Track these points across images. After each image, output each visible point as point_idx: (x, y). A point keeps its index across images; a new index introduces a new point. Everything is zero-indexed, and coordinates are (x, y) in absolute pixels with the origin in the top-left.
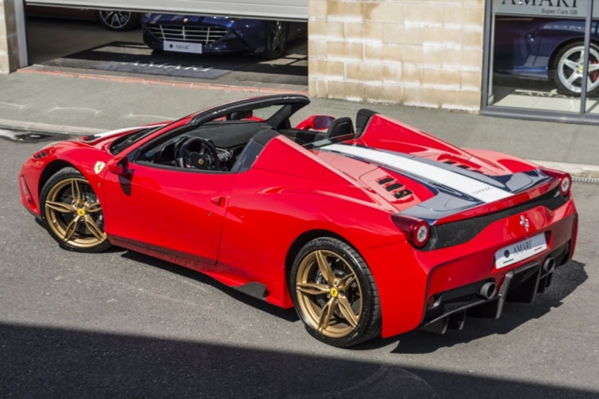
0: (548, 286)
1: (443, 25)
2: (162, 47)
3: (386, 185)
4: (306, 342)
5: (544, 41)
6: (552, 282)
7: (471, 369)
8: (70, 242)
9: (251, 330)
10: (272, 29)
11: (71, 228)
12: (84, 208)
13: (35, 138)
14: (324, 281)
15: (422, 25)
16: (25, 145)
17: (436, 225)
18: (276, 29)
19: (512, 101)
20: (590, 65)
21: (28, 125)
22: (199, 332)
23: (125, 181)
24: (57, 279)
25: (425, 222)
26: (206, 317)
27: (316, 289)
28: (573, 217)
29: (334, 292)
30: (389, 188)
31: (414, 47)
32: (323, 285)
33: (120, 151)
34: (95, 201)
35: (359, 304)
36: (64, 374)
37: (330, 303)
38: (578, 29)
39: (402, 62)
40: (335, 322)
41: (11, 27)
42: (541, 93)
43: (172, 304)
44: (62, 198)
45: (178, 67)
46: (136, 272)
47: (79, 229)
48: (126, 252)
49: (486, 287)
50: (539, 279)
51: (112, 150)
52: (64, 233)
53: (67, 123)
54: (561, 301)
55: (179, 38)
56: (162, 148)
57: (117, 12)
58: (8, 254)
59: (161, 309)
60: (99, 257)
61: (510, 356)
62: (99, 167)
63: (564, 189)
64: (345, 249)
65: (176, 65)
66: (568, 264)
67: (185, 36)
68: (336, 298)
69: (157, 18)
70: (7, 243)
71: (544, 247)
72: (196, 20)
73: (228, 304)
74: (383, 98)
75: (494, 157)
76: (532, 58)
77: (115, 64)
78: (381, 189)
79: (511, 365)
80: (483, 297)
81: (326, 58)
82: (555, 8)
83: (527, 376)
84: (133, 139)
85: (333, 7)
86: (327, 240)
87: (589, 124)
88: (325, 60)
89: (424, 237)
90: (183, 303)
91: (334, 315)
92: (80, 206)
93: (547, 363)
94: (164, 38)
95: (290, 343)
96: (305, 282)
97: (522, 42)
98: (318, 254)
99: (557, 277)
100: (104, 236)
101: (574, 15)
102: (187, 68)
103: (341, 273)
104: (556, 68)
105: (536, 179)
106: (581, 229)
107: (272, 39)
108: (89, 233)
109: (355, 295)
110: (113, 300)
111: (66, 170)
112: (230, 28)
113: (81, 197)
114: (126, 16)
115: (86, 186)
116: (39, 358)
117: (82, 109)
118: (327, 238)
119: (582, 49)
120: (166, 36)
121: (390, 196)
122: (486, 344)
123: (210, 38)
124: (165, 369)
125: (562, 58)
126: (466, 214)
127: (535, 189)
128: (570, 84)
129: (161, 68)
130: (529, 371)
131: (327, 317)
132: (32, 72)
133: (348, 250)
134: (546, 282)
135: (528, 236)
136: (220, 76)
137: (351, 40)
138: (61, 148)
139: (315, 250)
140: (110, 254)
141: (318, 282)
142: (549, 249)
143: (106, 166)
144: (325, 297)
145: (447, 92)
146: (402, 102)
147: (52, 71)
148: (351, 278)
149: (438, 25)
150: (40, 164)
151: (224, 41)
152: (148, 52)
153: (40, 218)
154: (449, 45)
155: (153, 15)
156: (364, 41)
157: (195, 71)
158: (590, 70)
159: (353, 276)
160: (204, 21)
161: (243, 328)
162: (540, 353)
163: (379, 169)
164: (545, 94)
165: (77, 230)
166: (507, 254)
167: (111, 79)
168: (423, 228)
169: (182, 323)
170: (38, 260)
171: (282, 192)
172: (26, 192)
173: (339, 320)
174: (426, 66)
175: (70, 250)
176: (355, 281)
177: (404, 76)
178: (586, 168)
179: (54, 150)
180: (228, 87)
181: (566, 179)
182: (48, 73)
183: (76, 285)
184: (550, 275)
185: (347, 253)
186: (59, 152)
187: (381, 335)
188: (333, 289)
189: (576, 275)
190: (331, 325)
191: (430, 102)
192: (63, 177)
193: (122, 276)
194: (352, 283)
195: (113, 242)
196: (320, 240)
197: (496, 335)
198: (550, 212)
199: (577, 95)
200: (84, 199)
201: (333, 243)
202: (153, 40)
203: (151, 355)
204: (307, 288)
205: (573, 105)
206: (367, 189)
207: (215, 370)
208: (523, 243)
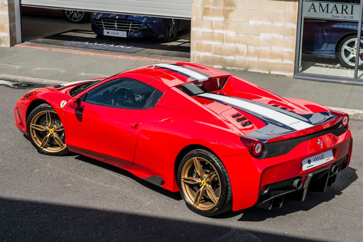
0: (333, 182)
1: (272, 24)
2: (103, 33)
3: (237, 118)
4: (186, 213)
5: (334, 34)
6: (336, 180)
7: (286, 231)
8: (44, 149)
9: (153, 205)
10: (169, 24)
11: (45, 140)
12: (53, 129)
13: (24, 86)
14: (198, 175)
15: (260, 23)
16: (18, 90)
17: (266, 143)
18: (172, 24)
19: (313, 70)
20: (360, 50)
21: (21, 78)
22: (121, 205)
23: (79, 113)
24: (35, 171)
25: (260, 141)
26: (125, 196)
27: (193, 181)
28: (349, 141)
29: (204, 183)
30: (238, 120)
31: (254, 36)
32: (197, 178)
33: (76, 95)
34: (60, 124)
35: (219, 190)
36: (38, 229)
37: (201, 189)
38: (354, 28)
39: (247, 45)
40: (204, 201)
41: (12, 19)
42: (331, 66)
43: (105, 188)
44: (40, 123)
45: (112, 46)
46: (84, 168)
47: (50, 141)
48: (78, 156)
49: (296, 182)
50: (328, 177)
51: (71, 94)
52: (41, 143)
53: (44, 78)
54: (342, 192)
55: (113, 28)
56: (101, 93)
57: (76, 12)
58: (6, 156)
59: (99, 191)
60: (62, 158)
61: (310, 224)
62: (63, 104)
63: (345, 123)
64: (211, 157)
65: (111, 44)
66: (346, 169)
67: (116, 27)
68: (205, 186)
69: (100, 16)
70: (6, 149)
71: (332, 158)
72: (124, 18)
73: (139, 188)
74: (236, 66)
75: (302, 103)
76: (325, 44)
77: (74, 43)
78: (234, 121)
79: (311, 230)
80: (294, 188)
81: (201, 42)
82: (340, 15)
83: (320, 237)
84: (84, 88)
85: (206, 11)
86: (201, 151)
87: (359, 85)
88: (201, 43)
89: (260, 150)
90: (112, 188)
91: (204, 197)
92: (51, 127)
93: (333, 229)
94: (104, 28)
95: (176, 213)
96: (186, 176)
97: (320, 35)
98: (195, 159)
99: (339, 177)
100: (65, 146)
101: (351, 19)
102: (117, 46)
103: (208, 171)
104: (340, 51)
105: (327, 117)
106: (354, 148)
107: (169, 30)
108: (56, 144)
109: (217, 185)
110: (69, 185)
111: (43, 105)
112: (143, 23)
113: (52, 122)
114: (81, 14)
115: (55, 115)
116: (24, 219)
117: (53, 69)
118: (200, 150)
119: (356, 40)
120: (105, 27)
121: (239, 125)
122: (295, 216)
123: (131, 28)
124: (100, 227)
125: (344, 45)
126: (285, 137)
127: (327, 123)
128: (348, 61)
129: (102, 46)
130: (322, 234)
131: (199, 198)
132: (24, 46)
133: (213, 157)
134: (333, 180)
135: (322, 151)
136: (137, 51)
137: (217, 31)
138: (41, 92)
139: (193, 157)
140: (68, 157)
141: (194, 177)
142: (335, 159)
143: (67, 103)
144: (198, 186)
145: (274, 63)
146: (247, 69)
147: (36, 46)
148: (214, 174)
149: (269, 23)
150: (27, 102)
151: (140, 30)
152: (94, 36)
153: (26, 134)
154: (276, 36)
155: (98, 14)
156: (224, 32)
157: (122, 48)
158: (361, 52)
159: (216, 173)
160: (128, 18)
161: (148, 203)
162: (328, 223)
163: (233, 109)
164: (333, 67)
165: (49, 142)
166: (309, 162)
167: (71, 52)
168: (259, 145)
169: (111, 200)
170: (25, 160)
171: (173, 121)
172: (18, 118)
173: (207, 200)
174: (262, 48)
175: (44, 154)
176: (217, 176)
177: (248, 54)
178: (357, 111)
179: (36, 93)
180: (142, 58)
181: (346, 118)
182: (34, 47)
183: (47, 175)
184: (335, 175)
185: (212, 159)
186: (39, 94)
187: (232, 210)
188: (203, 181)
189: (351, 176)
190: (201, 203)
191: (263, 70)
192: (41, 109)
193: (75, 170)
194: (215, 177)
195: (70, 150)
196: (196, 151)
197: (301, 211)
198: (336, 137)
199: (352, 68)
200: (53, 123)
201: (204, 153)
202: (97, 29)
203: (92, 219)
204: (188, 180)
205: (350, 74)
206: (225, 121)
207: (131, 228)
208: (319, 155)
